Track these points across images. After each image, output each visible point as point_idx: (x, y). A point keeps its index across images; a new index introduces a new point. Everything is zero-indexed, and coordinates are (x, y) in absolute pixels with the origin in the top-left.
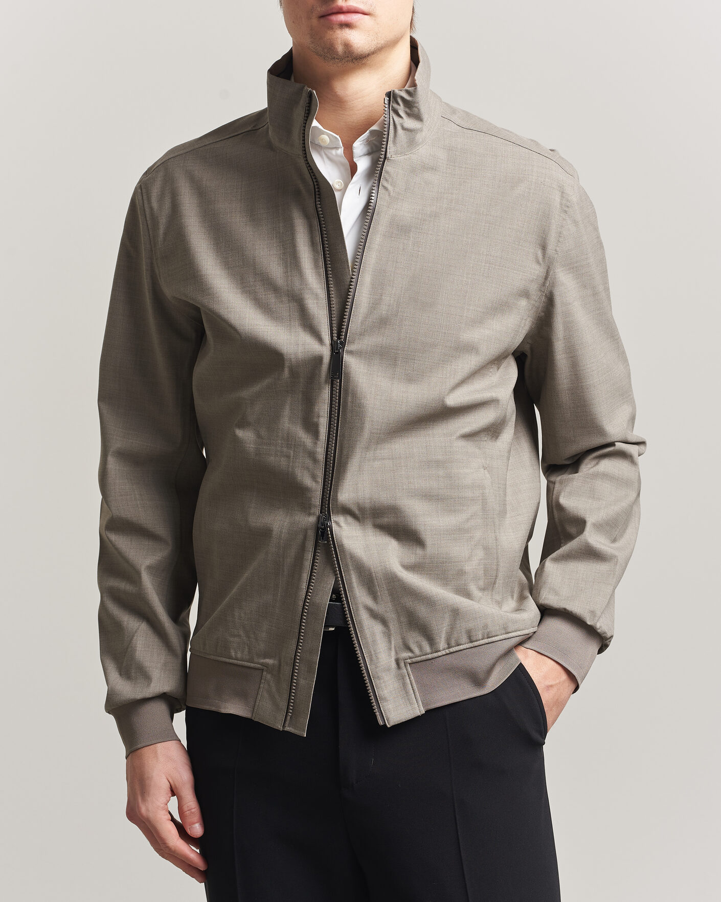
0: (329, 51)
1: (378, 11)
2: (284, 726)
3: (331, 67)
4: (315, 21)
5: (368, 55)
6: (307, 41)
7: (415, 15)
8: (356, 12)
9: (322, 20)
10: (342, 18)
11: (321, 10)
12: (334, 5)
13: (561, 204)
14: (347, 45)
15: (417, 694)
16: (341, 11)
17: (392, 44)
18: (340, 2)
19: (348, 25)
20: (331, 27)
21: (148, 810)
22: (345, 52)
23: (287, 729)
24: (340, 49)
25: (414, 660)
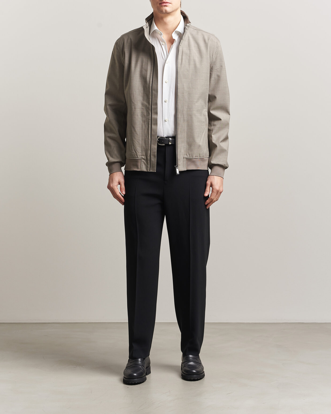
0: (162, 11)
1: (173, 3)
2: (150, 171)
3: (163, 15)
4: (158, 5)
5: (171, 13)
6: (156, 10)
7: (181, 3)
8: (168, 3)
9: (160, 5)
10: (165, 4)
11: (160, 2)
12: (163, 1)
13: (217, 46)
14: (166, 10)
15: (186, 165)
16: (164, 3)
17: (176, 10)
18: (164, 1)
19: (166, 6)
20: (162, 6)
21: (113, 186)
22: (165, 12)
23: (151, 171)
24: (164, 11)
25: (187, 158)
